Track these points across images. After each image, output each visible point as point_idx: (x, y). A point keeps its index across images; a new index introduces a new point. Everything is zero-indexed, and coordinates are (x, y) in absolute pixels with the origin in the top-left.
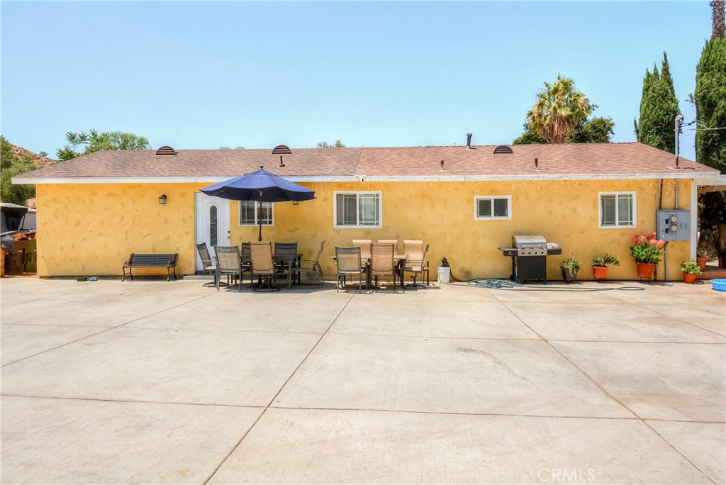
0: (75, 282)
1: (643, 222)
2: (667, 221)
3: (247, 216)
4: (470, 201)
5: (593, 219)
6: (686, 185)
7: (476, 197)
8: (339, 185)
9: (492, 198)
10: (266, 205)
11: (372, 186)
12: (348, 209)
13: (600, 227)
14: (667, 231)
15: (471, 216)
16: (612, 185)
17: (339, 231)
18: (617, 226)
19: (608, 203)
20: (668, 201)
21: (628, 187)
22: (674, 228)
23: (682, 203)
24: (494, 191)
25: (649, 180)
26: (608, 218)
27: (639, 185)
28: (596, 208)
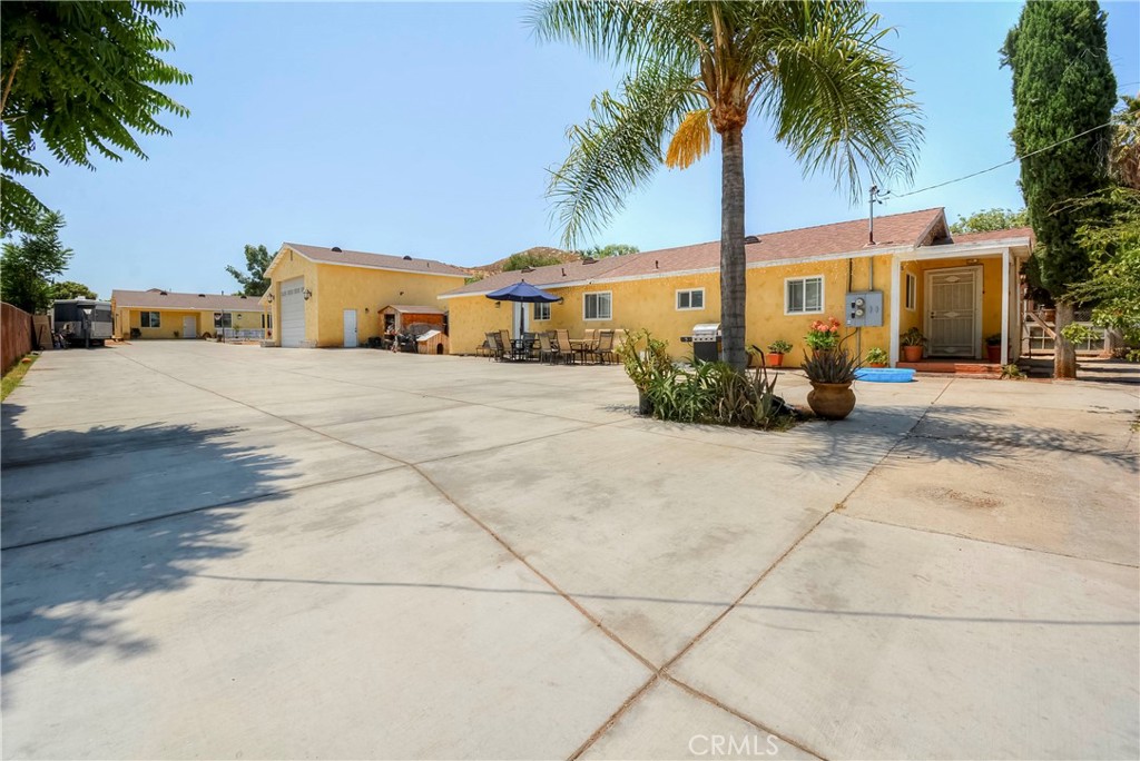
0: (473, 357)
1: (832, 307)
2: (853, 305)
3: (537, 316)
4: (673, 294)
5: (779, 306)
6: (885, 262)
7: (678, 291)
8: (587, 288)
9: (690, 290)
10: (547, 305)
11: (605, 286)
12: (594, 305)
13: (785, 314)
14: (853, 315)
15: (674, 307)
16: (799, 269)
17: (586, 323)
18: (804, 313)
19: (794, 288)
20: (861, 282)
21: (817, 271)
22: (859, 313)
23: (880, 283)
24: (691, 285)
25: (840, 261)
26: (795, 304)
27: (828, 268)
28: (781, 295)
